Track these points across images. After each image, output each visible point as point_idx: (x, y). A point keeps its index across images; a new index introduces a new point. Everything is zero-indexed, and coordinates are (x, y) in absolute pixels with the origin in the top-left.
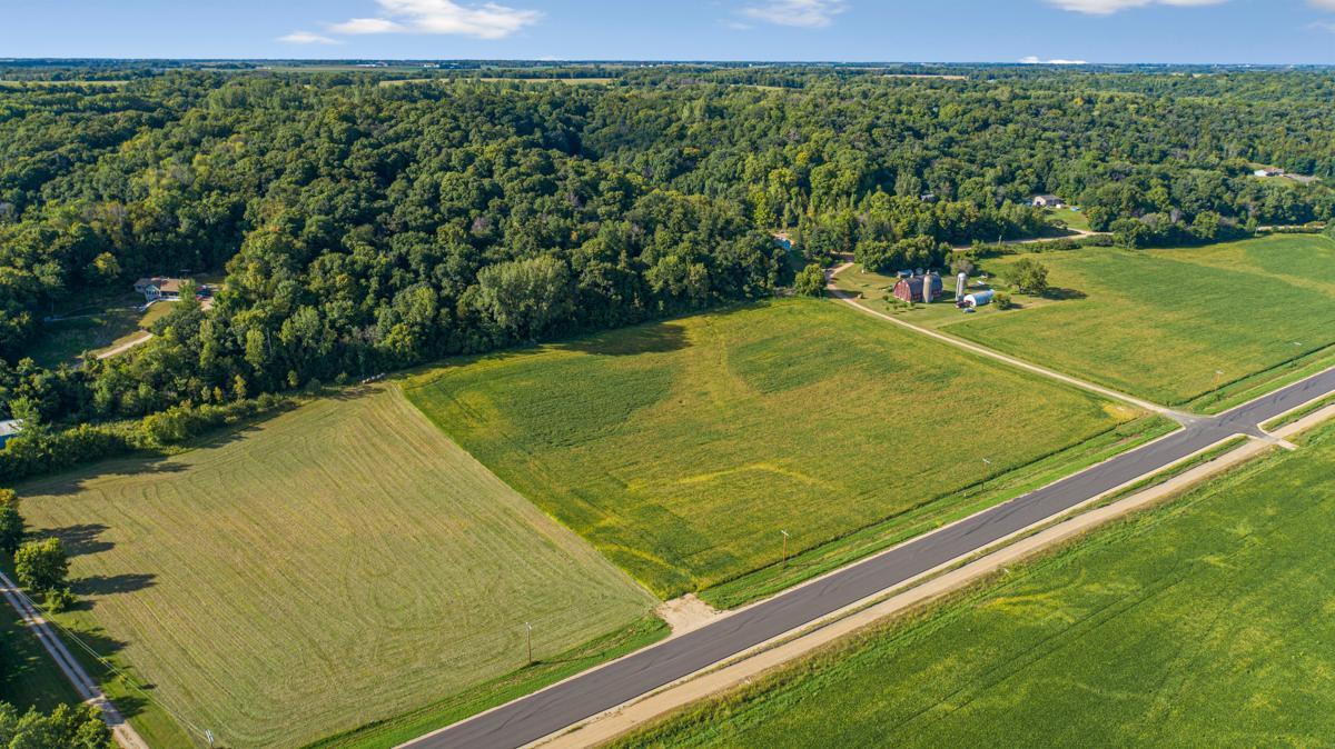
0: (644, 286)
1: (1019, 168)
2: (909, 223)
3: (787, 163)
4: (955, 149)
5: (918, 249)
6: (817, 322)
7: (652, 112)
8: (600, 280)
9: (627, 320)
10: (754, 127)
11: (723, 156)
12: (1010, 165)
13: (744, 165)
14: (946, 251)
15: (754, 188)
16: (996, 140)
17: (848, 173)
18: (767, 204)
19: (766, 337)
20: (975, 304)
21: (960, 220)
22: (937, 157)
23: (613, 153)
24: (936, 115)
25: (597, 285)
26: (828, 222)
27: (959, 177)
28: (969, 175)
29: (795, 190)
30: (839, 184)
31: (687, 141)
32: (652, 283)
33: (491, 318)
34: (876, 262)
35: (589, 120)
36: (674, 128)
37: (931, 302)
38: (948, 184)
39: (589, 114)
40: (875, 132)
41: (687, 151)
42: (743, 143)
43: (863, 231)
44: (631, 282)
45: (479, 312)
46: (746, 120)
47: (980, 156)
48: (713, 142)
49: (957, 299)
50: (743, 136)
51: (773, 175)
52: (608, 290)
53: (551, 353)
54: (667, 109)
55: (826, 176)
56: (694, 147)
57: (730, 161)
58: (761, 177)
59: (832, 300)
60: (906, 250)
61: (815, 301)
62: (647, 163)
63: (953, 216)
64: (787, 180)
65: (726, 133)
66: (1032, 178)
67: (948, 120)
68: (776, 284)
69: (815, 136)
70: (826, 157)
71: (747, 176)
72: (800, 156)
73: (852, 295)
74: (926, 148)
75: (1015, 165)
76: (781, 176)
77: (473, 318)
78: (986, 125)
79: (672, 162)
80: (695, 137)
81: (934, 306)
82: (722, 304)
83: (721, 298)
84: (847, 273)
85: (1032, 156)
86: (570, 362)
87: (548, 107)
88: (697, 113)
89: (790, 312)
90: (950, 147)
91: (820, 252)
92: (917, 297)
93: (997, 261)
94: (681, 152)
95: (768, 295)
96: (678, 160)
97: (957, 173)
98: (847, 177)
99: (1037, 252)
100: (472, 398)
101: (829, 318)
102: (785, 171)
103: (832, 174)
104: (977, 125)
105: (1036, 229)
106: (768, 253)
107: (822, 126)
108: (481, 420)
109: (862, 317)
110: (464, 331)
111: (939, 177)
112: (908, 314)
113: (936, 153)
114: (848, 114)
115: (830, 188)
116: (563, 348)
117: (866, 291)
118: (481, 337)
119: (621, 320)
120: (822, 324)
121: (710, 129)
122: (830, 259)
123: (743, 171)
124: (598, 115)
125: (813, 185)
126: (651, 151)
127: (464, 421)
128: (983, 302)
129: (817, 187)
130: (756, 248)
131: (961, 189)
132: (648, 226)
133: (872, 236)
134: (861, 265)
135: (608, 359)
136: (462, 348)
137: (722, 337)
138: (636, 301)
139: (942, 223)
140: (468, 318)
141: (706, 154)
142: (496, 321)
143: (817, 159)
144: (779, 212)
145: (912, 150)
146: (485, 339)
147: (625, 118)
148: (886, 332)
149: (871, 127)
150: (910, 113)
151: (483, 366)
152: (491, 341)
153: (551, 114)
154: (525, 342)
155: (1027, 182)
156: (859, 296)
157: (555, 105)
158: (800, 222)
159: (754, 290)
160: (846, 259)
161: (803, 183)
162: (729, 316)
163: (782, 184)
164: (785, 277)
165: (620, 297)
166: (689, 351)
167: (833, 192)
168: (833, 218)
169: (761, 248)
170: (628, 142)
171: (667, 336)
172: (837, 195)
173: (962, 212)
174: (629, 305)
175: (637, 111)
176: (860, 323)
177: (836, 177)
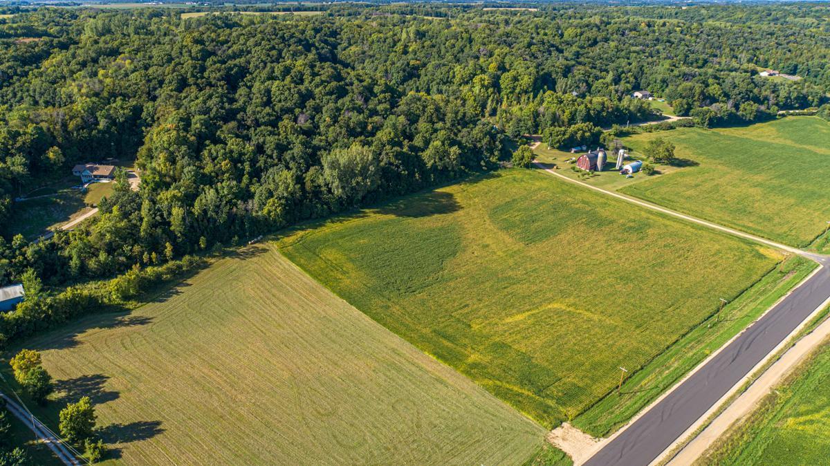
0: (421, 164)
1: (623, 72)
2: (571, 113)
3: (483, 71)
4: (581, 59)
5: (584, 132)
6: (536, 188)
7: (382, 35)
8: (392, 160)
9: (412, 189)
10: (454, 46)
11: (438, 66)
12: (617, 70)
13: (454, 73)
14: (600, 133)
15: (465, 89)
16: (605, 53)
17: (526, 78)
18: (475, 100)
19: (508, 200)
20: (631, 171)
21: (603, 110)
22: (573, 66)
23: (362, 65)
24: (562, 35)
25: (391, 164)
26: (519, 113)
27: (591, 79)
28: (597, 78)
29: (491, 90)
30: (521, 86)
31: (410, 56)
32: (426, 161)
33: (330, 191)
34: (558, 142)
35: (339, 41)
36: (399, 47)
37: (603, 170)
38: (585, 84)
39: (338, 36)
40: (534, 48)
41: (412, 62)
42: (449, 57)
43: (543, 119)
44: (412, 160)
45: (320, 186)
46: (447, 40)
47: (598, 63)
48: (428, 56)
49: (617, 168)
50: (447, 52)
51: (476, 80)
52: (398, 167)
53: (373, 217)
54: (391, 33)
55: (512, 80)
56: (416, 59)
57: (444, 69)
58: (467, 81)
59: (539, 170)
60: (576, 133)
61: (528, 171)
62: (386, 71)
63: (599, 108)
64: (486, 83)
65: (435, 50)
66: (632, 79)
67: (570, 39)
68: (499, 159)
69: (497, 52)
70: (507, 67)
71: (457, 80)
72: (492, 65)
73: (551, 166)
74: (566, 59)
75: (620, 70)
76: (482, 80)
77: (317, 192)
78: (595, 43)
79: (404, 71)
80: (415, 52)
81: (605, 173)
82: (468, 175)
83: (467, 170)
84: (541, 150)
85: (630, 64)
86: (386, 223)
87: (313, 32)
88: (412, 35)
89: (514, 180)
90: (578, 58)
91: (519, 135)
92: (594, 167)
93: (628, 139)
94: (408, 64)
95: (495, 167)
96: (408, 69)
97: (589, 77)
98: (526, 81)
99: (650, 132)
100: (331, 254)
101: (544, 184)
102: (483, 76)
103: (515, 79)
104: (590, 42)
105: (645, 115)
106: (493, 137)
107: (499, 44)
108: (344, 273)
109: (563, 183)
110: (311, 201)
111: (579, 80)
112: (592, 180)
113: (573, 62)
114: (512, 35)
115: (514, 88)
116: (378, 212)
117: (557, 163)
118: (322, 206)
119: (408, 189)
120: (540, 189)
121: (423, 47)
122: (525, 140)
123: (454, 77)
124: (344, 37)
125: (502, 86)
126: (388, 63)
127: (332, 274)
128: (636, 170)
129: (506, 88)
130: (486, 134)
131: (593, 88)
132: (413, 119)
133: (550, 123)
134: (546, 144)
135: (411, 220)
136: (311, 214)
137: (476, 200)
138: (417, 175)
139: (592, 112)
140: (313, 192)
141: (424, 65)
142: (333, 194)
143: (502, 68)
144: (484, 106)
145: (558, 61)
146: (325, 206)
147: (363, 39)
148: (585, 195)
149: (530, 45)
150: (545, 34)
151: (331, 228)
152: (329, 208)
153: (315, 37)
154: (351, 208)
155: (628, 82)
156: (555, 167)
157: (317, 31)
158: (498, 113)
159: (488, 163)
160: (536, 139)
161: (496, 84)
162: (475, 185)
163: (483, 86)
164: (506, 155)
165: (406, 172)
166: (461, 212)
167: (517, 91)
168: (521, 110)
169: (489, 133)
170: (371, 57)
171: (444, 201)
172: (519, 93)
173: (603, 104)
174: (412, 177)
175: (371, 35)
176: (565, 188)
177: (518, 80)
